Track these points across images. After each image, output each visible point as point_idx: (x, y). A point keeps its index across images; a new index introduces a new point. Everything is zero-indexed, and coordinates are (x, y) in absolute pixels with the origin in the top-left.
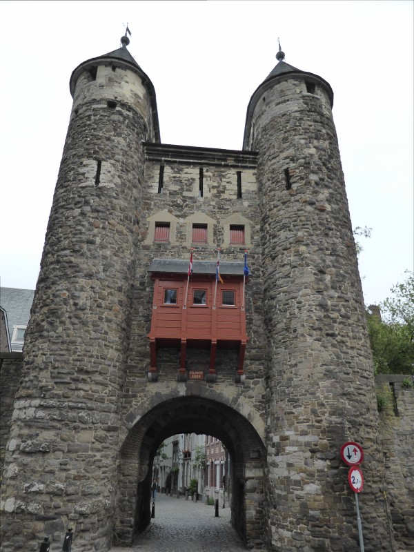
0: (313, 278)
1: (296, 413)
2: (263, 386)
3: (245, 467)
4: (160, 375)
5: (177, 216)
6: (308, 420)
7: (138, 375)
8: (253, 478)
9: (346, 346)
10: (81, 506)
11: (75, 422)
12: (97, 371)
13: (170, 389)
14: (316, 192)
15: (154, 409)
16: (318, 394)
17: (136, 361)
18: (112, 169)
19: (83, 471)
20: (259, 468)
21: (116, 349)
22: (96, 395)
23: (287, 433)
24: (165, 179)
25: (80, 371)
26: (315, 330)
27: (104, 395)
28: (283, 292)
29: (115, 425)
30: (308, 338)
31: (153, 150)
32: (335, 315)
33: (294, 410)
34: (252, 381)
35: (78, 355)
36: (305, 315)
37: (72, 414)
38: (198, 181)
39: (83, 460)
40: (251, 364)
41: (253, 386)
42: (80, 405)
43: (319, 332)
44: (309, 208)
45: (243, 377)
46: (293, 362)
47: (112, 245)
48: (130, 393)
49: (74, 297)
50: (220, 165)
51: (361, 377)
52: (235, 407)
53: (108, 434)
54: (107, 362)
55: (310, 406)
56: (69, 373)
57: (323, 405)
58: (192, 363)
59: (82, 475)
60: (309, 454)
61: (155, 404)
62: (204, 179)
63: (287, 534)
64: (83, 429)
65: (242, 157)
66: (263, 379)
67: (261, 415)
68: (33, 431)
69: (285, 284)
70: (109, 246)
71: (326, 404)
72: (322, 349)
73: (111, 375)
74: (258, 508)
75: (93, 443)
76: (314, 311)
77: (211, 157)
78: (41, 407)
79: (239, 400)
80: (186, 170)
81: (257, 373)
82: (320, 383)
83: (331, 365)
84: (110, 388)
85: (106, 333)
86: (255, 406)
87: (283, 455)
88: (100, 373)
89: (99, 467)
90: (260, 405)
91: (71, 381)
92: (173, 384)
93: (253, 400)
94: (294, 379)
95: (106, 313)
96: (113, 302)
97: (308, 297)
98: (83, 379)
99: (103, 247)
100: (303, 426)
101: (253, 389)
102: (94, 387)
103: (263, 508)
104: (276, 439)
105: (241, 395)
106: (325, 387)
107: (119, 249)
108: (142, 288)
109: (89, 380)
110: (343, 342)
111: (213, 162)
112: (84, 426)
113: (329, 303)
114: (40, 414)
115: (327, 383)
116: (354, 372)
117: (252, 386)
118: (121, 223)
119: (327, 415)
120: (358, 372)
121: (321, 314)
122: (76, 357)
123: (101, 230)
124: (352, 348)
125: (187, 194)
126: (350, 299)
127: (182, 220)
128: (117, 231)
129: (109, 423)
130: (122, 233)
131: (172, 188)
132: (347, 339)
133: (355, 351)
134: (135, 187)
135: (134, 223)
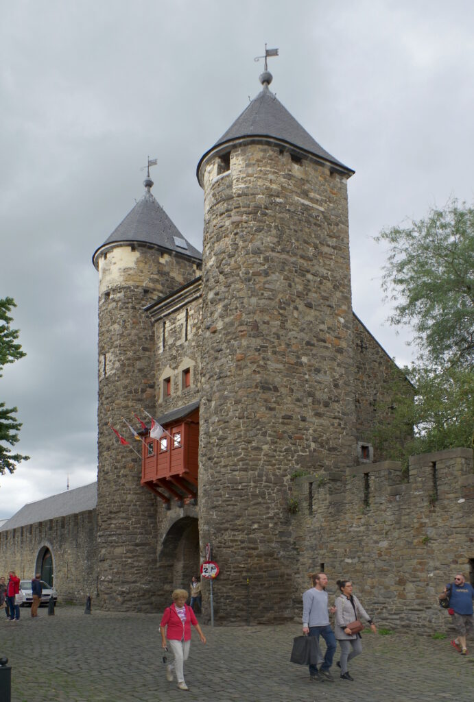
5: (174, 369)
11: (112, 543)
12: (120, 511)
21: (133, 494)
22: (122, 526)
24: (166, 334)
27: (128, 525)
75: (125, 554)
80: (178, 317)
84: (133, 520)
88: (123, 512)
96: (126, 462)
112: (117, 544)
118: (125, 399)
122: (107, 505)
123: (111, 412)
124: (225, 466)
125: (178, 343)
126: (232, 418)
127: (176, 371)
128: (123, 407)
129: (137, 541)
130: (127, 407)
131: (170, 341)
132: (222, 459)
133: (228, 468)
134: (139, 359)
135: (143, 391)
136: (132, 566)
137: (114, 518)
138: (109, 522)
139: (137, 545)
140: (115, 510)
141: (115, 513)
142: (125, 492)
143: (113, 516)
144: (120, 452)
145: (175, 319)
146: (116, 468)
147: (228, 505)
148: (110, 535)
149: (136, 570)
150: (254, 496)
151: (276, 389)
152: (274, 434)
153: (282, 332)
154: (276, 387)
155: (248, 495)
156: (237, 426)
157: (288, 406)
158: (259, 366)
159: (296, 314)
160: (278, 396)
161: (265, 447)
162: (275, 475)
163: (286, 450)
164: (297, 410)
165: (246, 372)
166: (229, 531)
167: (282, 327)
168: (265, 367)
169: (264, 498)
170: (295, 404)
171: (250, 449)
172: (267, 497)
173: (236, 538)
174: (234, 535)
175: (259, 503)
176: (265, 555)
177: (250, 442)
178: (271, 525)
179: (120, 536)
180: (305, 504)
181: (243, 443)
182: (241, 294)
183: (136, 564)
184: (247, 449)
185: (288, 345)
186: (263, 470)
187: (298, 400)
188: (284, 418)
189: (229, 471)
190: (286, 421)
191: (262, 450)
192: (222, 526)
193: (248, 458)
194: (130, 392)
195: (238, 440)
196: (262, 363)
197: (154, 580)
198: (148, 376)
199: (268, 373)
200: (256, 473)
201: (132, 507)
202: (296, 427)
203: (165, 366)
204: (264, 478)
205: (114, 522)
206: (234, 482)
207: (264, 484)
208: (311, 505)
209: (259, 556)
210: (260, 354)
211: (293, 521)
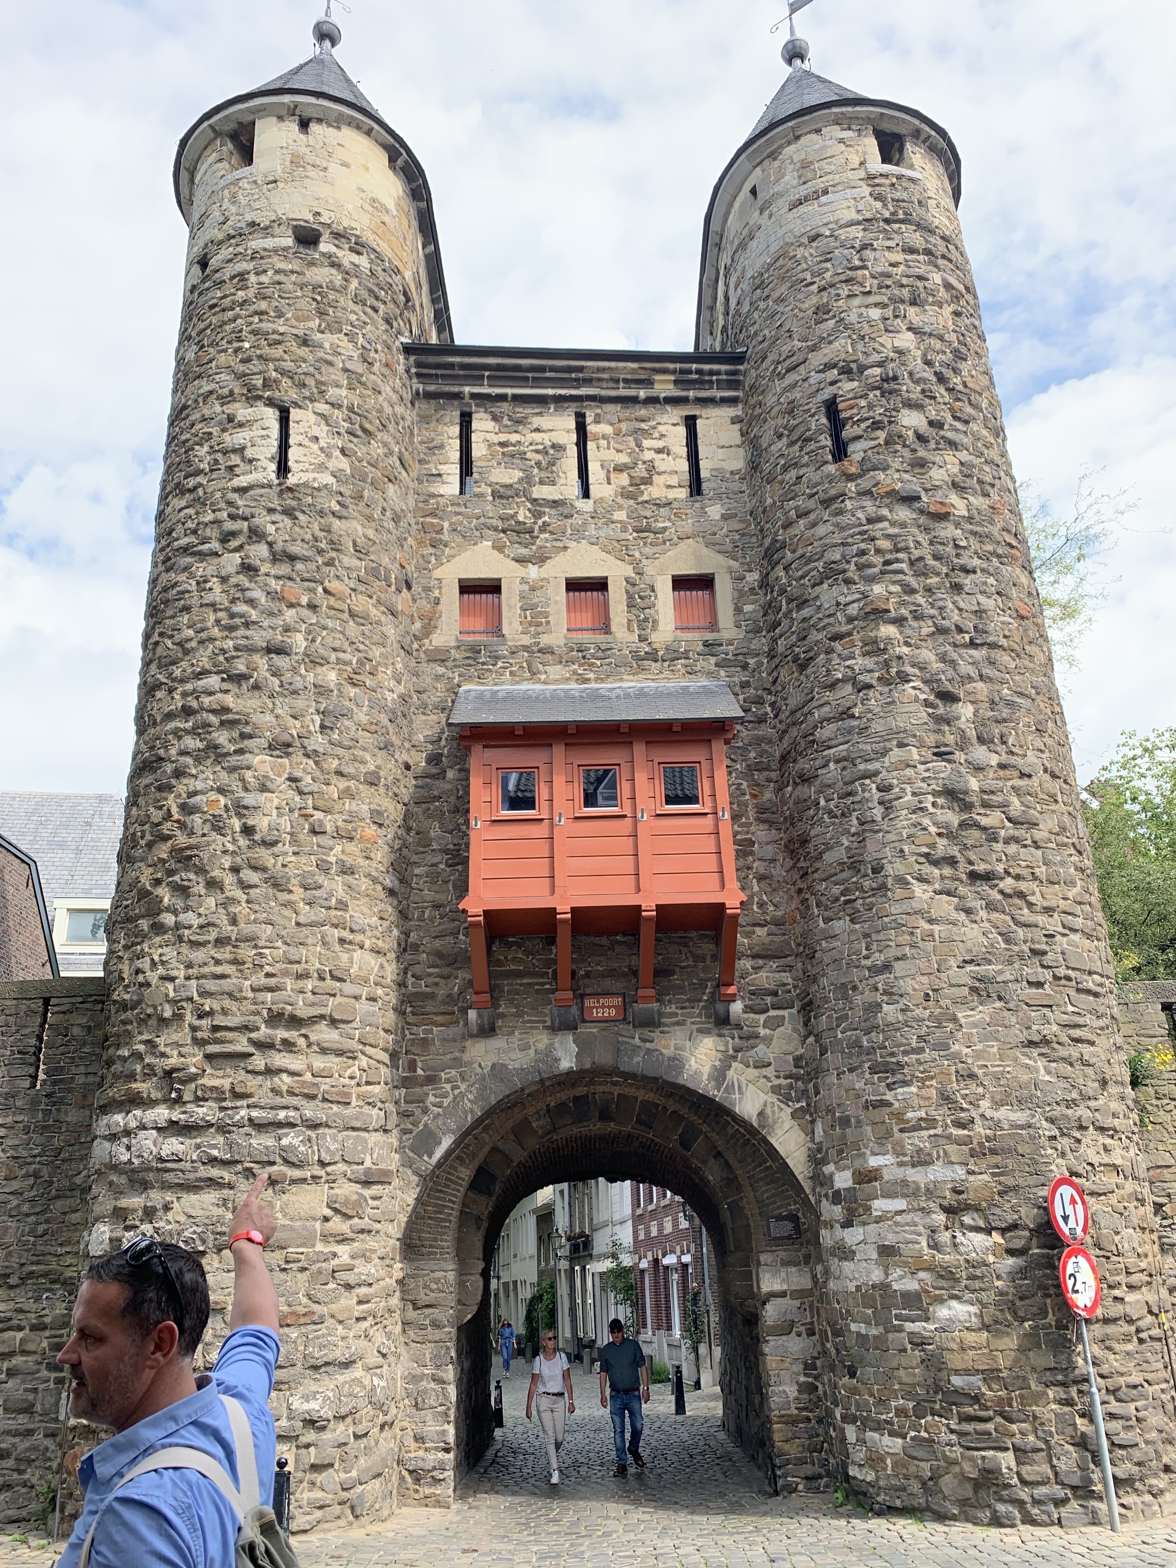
0: (923, 714)
1: (896, 1105)
2: (795, 1030)
3: (759, 1264)
4: (502, 1016)
5: (519, 560)
6: (931, 1122)
7: (439, 1019)
8: (783, 1294)
9: (1030, 905)
10: (306, 1398)
11: (273, 1163)
12: (322, 1017)
13: (532, 1052)
14: (921, 464)
15: (489, 1113)
16: (955, 1048)
17: (431, 980)
18: (321, 430)
19: (305, 1300)
20: (796, 1264)
21: (372, 950)
22: (325, 1085)
23: (874, 1162)
24: (478, 450)
25: (275, 1018)
26: (935, 863)
27: (347, 1081)
28: (837, 761)
29: (382, 1166)
30: (918, 889)
31: (438, 366)
32: (994, 818)
33: (889, 1096)
34: (762, 1018)
35: (268, 975)
36: (904, 821)
37: (263, 1142)
38: (572, 452)
39: (303, 1269)
40: (756, 969)
41: (768, 1031)
42: (282, 1115)
43: (947, 871)
44: (904, 513)
45: (737, 1007)
46: (879, 959)
47: (341, 655)
48: (420, 1072)
49: (240, 809)
50: (634, 400)
51: (1079, 990)
52: (718, 1095)
53: (367, 1192)
54: (349, 988)
55: (934, 1082)
56: (245, 1028)
57: (972, 1076)
58: (588, 975)
59: (301, 1310)
60: (940, 1218)
61: (493, 1101)
62: (591, 445)
63: (891, 1444)
64: (294, 1182)
65: (699, 372)
66: (794, 1011)
67: (793, 1115)
68: (156, 1197)
69: (841, 739)
70: (333, 657)
71: (980, 1072)
72: (962, 916)
73: (364, 1023)
74: (802, 1379)
75: (326, 1219)
76: (931, 810)
77: (605, 376)
78: (173, 1128)
79: (731, 1074)
80: (537, 421)
81: (775, 994)
82: (960, 1015)
83: (990, 962)
84: (364, 1061)
85: (342, 906)
86: (776, 1090)
87: (864, 1224)
88: (334, 1022)
89: (349, 1287)
90: (791, 1086)
91: (252, 1050)
92: (541, 1039)
93: (770, 1072)
94: (885, 1007)
95: (339, 848)
96: (353, 817)
97: (909, 772)
98: (285, 1042)
99: (314, 661)
100: (920, 1140)
101: (768, 1041)
102: (319, 1062)
103: (816, 1378)
104: (843, 1180)
105: (734, 1058)
106: (975, 1025)
107: (360, 662)
108: (434, 771)
109: (302, 1042)
110: (1021, 895)
111: (613, 393)
112: (297, 1173)
113: (974, 784)
114: (173, 1145)
115: (983, 1012)
116: (1056, 978)
117: (763, 1032)
118: (362, 588)
119: (985, 1104)
120: (1069, 979)
121: (953, 818)
122: (260, 980)
123: (305, 613)
125: (543, 493)
127: (533, 570)
130: (367, 617)
131: (500, 477)
134: (394, 479)
135: (398, 586)
139: (367, 1179)
142: (346, 934)
145: (522, 421)
179: (313, 1134)
183: (362, 1270)
194: (374, 573)
198: (405, 546)
201: (363, 1007)
203: (471, 539)
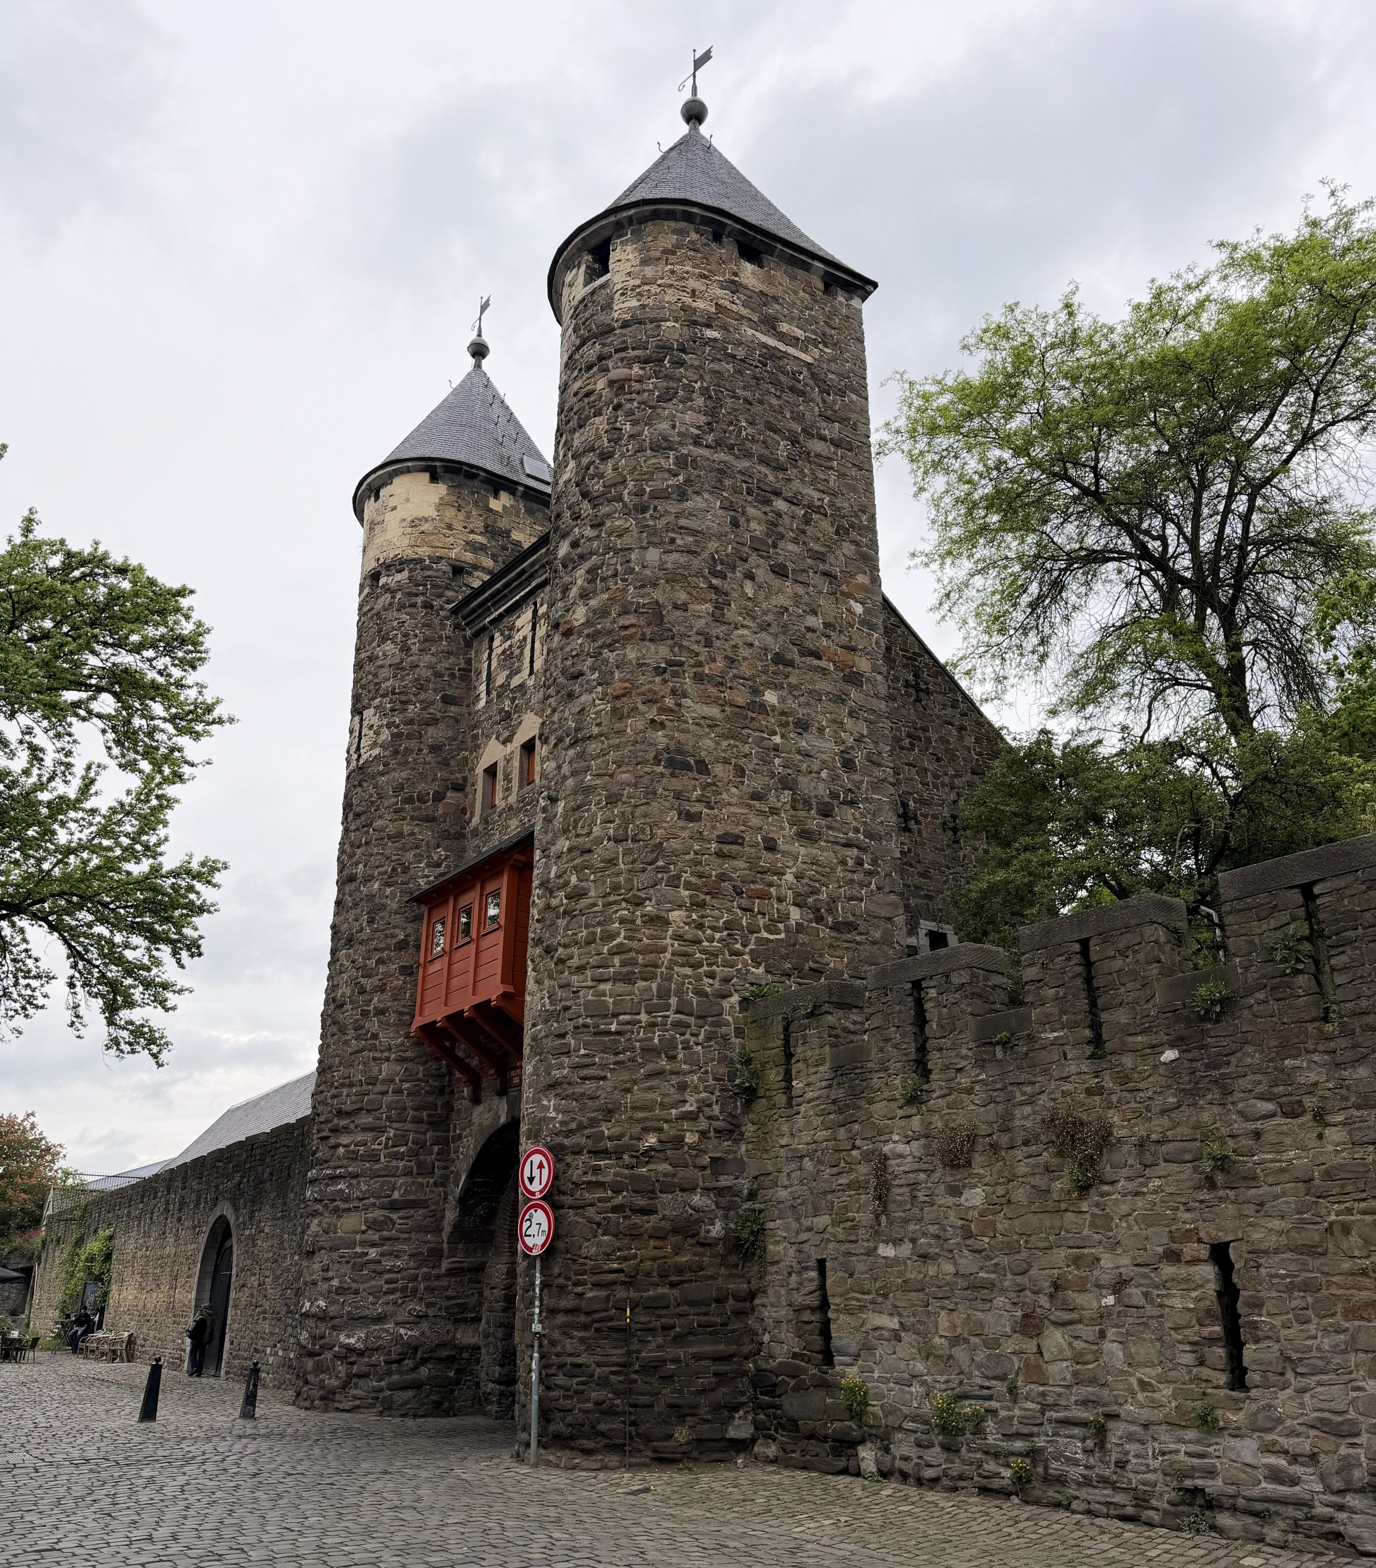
4: (483, 1089)
5: (505, 742)
11: (335, 1200)
12: (361, 1109)
13: (492, 1113)
18: (376, 718)
19: (349, 1280)
21: (398, 1061)
24: (494, 664)
27: (378, 1147)
29: (410, 1197)
37: (331, 1188)
39: (349, 1262)
42: (339, 1171)
47: (381, 869)
53: (394, 1216)
54: (380, 1088)
56: (327, 1122)
59: (345, 1286)
61: (478, 1148)
62: (537, 628)
70: (376, 872)
73: (390, 1108)
75: (364, 1232)
84: (392, 1132)
85: (375, 1036)
88: (369, 1111)
89: (379, 1273)
91: (330, 1134)
92: (496, 1103)
95: (375, 1000)
98: (343, 1127)
99: (366, 880)
102: (360, 1137)
107: (394, 869)
112: (345, 1206)
116: (576, 1028)
118: (397, 816)
123: (364, 849)
124: (580, 969)
125: (515, 682)
126: (598, 841)
127: (509, 747)
128: (390, 837)
129: (396, 1195)
130: (400, 835)
131: (500, 680)
132: (574, 950)
133: (589, 973)
134: (434, 721)
135: (439, 797)
136: (379, 1268)
137: (346, 1130)
138: (332, 1141)
139: (394, 1206)
140: (348, 1107)
141: (348, 1114)
143: (343, 1123)
144: (376, 949)
145: (511, 628)
146: (362, 992)
147: (584, 1078)
148: (334, 1178)
149: (387, 1282)
150: (649, 1051)
151: (702, 767)
152: (700, 882)
153: (718, 630)
154: (703, 761)
155: (632, 1049)
156: (611, 862)
157: (732, 809)
158: (662, 710)
159: (749, 589)
160: (709, 785)
161: (676, 916)
162: (700, 993)
163: (728, 926)
164: (755, 821)
165: (633, 725)
166: (584, 1157)
167: (718, 618)
168: (675, 713)
169: (672, 1058)
170: (750, 807)
171: (639, 921)
172: (681, 1056)
173: (601, 1178)
174: (596, 1170)
175: (659, 1073)
176: (675, 1231)
177: (639, 903)
178: (690, 1138)
179: (354, 1182)
180: (774, 1076)
181: (624, 905)
182: (627, 540)
183: (388, 1263)
184: (633, 922)
185: (731, 661)
186: (669, 979)
187: (756, 796)
188: (722, 839)
189: (590, 983)
190: (726, 848)
191: (668, 923)
192: (566, 1142)
193: (635, 944)
194: (409, 800)
195: (612, 898)
196: (669, 702)
197: (431, 1312)
198: (452, 763)
199: (684, 726)
200: (654, 986)
201: (389, 1098)
202: (753, 865)
203: (488, 737)
204: (673, 1001)
205: (345, 1140)
206: (600, 1012)
207: (673, 1017)
208: (788, 1077)
209: (659, 1235)
210: (665, 681)
211: (749, 1129)
